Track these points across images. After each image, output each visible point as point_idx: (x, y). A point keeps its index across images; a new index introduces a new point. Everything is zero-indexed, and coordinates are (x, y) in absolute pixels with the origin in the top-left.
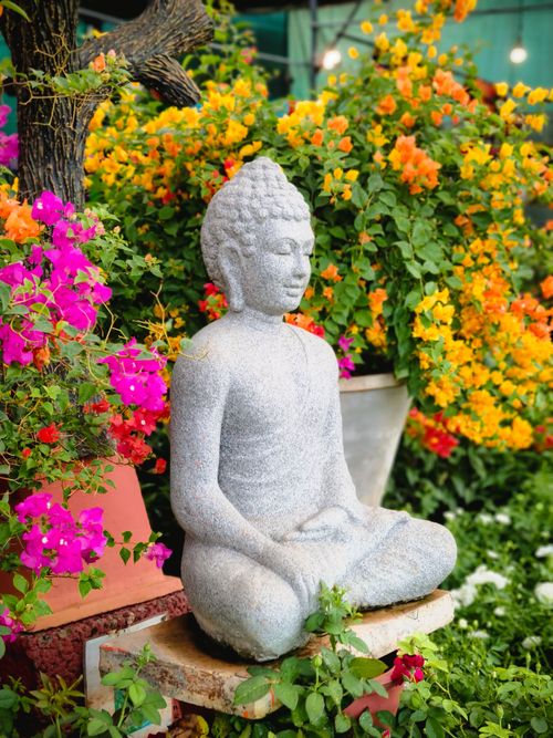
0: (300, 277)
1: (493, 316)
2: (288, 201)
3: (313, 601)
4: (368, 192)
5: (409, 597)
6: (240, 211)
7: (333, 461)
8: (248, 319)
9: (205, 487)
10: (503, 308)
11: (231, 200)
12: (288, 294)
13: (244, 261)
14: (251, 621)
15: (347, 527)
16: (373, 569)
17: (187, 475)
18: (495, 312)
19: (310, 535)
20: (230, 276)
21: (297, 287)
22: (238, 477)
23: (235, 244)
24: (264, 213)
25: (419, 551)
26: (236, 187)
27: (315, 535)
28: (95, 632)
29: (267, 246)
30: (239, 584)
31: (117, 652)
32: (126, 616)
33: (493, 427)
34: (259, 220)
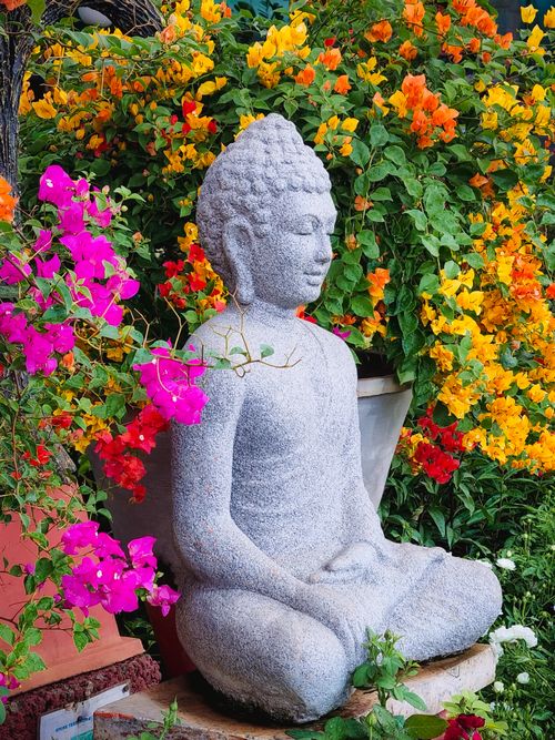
0: (323, 262)
1: (523, 302)
2: (309, 169)
3: (360, 650)
4: (370, 146)
5: (449, 651)
6: (252, 181)
7: (352, 487)
8: (257, 313)
9: (217, 519)
10: (537, 293)
11: (241, 168)
12: (309, 284)
13: (256, 243)
14: (295, 674)
15: (377, 567)
16: (408, 618)
17: (195, 504)
18: (526, 299)
19: (340, 576)
20: (237, 261)
21: (319, 274)
22: (250, 507)
23: (244, 221)
24: (282, 184)
25: (460, 595)
26: (246, 151)
27: (345, 575)
28: (50, 706)
29: (285, 225)
30: (276, 633)
31: (117, 719)
32: (84, 685)
33: (519, 445)
34: (276, 193)
